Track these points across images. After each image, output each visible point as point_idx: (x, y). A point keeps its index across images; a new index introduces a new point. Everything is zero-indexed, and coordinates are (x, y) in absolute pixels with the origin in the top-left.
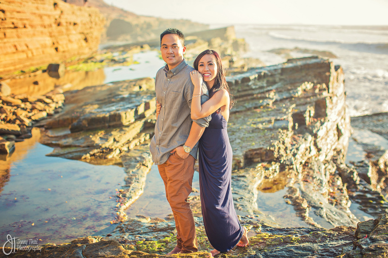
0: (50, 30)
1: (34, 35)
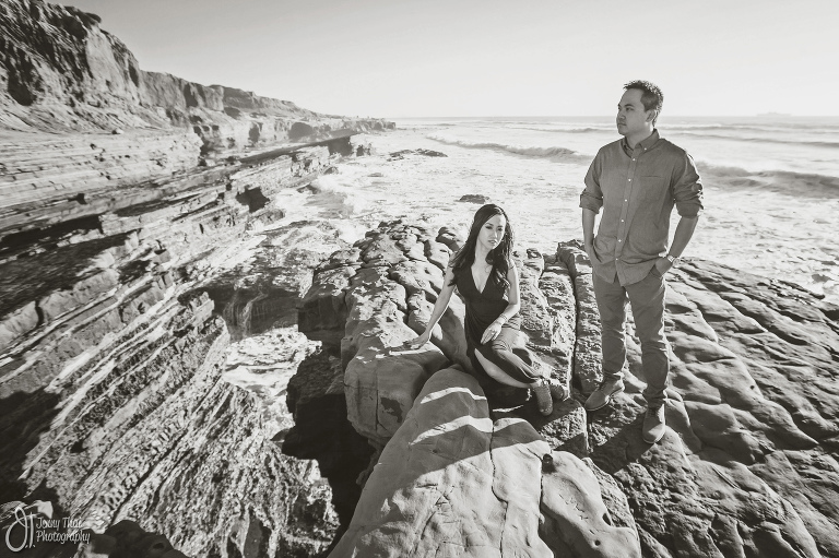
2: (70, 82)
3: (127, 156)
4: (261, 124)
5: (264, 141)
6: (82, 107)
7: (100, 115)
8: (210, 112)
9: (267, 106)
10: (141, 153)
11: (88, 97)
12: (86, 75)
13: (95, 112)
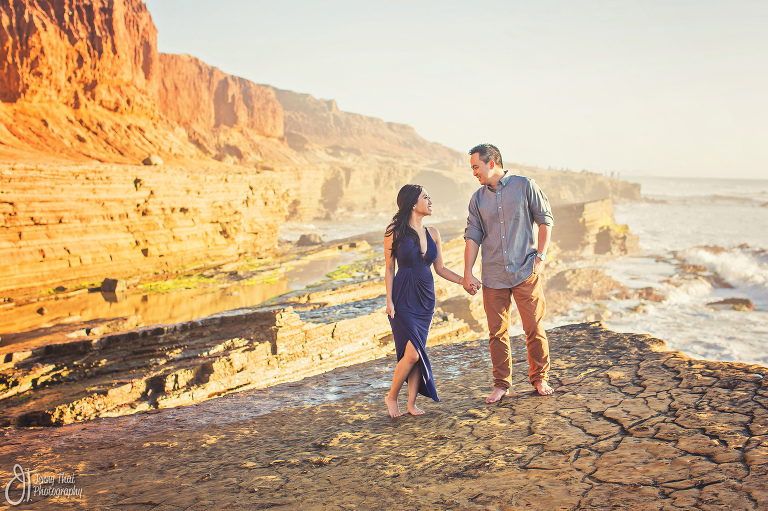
0: (126, 221)
1: (85, 232)
2: (81, 61)
3: (183, 210)
4: (348, 171)
5: (350, 209)
6: (91, 110)
7: (116, 128)
8: (257, 138)
9: (359, 133)
10: (201, 205)
11: (102, 91)
12: (107, 47)
13: (108, 120)
